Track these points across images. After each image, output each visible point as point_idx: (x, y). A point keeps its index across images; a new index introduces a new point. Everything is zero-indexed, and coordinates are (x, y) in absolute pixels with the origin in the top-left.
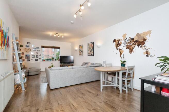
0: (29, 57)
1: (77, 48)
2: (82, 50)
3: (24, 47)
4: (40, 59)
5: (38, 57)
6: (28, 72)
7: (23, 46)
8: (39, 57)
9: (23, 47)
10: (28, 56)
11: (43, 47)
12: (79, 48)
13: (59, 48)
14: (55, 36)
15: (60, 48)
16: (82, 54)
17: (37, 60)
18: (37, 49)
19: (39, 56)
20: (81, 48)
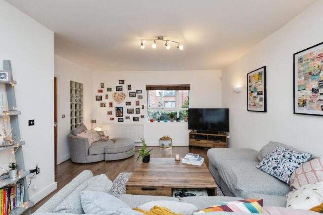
0: (122, 112)
1: (239, 83)
2: (261, 88)
3: (114, 90)
4: (143, 116)
5: (139, 113)
6: (103, 152)
7: (111, 88)
8: (142, 112)
9: (111, 91)
10: (120, 110)
11: (149, 88)
12: (249, 80)
13: (187, 87)
14: (154, 46)
15: (191, 88)
16: (263, 103)
17: (138, 118)
18: (137, 93)
19: (141, 110)
20: (254, 81)
